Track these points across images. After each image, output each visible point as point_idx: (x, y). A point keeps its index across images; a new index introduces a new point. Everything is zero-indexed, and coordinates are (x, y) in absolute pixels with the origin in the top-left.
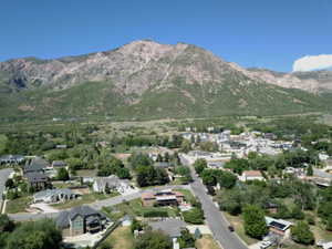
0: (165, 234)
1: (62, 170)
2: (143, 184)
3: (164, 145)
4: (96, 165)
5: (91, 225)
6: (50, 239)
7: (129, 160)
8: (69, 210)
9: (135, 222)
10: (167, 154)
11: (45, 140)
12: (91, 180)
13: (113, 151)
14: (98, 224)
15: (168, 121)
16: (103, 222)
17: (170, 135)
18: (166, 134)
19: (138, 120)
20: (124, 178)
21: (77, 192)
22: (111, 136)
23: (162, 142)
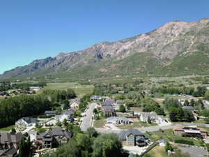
1: (122, 106)
2: (174, 119)
3: (190, 94)
4: (142, 104)
5: (140, 141)
7: (164, 103)
8: (126, 130)
9: (168, 144)
10: (192, 101)
11: (112, 88)
12: (139, 114)
13: (153, 97)
14: (143, 142)
16: (146, 141)
20: (160, 115)
21: (130, 120)
22: (151, 87)
23: (189, 92)
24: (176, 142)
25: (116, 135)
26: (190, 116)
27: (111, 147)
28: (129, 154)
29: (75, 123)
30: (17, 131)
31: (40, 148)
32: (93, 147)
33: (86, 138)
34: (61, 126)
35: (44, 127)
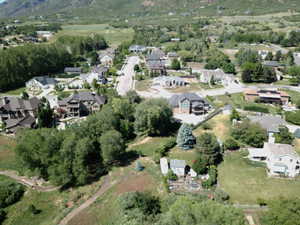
0: (263, 127)
1: (175, 61)
2: (247, 80)
3: (278, 43)
4: (205, 58)
5: (197, 108)
6: (165, 113)
7: (236, 56)
8: (179, 94)
9: (234, 112)
10: (279, 53)
12: (199, 72)
14: (201, 109)
15: (289, 14)
16: (206, 108)
17: (287, 32)
18: (284, 30)
19: (252, 14)
20: (229, 73)
21: (186, 80)
24: (246, 109)
25: (165, 100)
26: (270, 74)
27: (158, 115)
28: (181, 124)
29: (109, 84)
30: (31, 96)
32: (135, 115)
33: (126, 104)
34: (89, 88)
35: (66, 90)
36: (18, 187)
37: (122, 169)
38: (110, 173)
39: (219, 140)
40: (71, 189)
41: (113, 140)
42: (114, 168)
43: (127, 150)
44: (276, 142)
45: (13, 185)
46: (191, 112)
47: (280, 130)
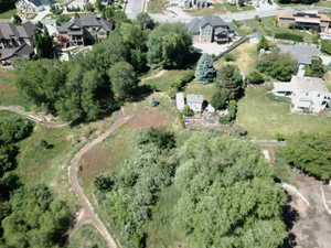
0: (293, 58)
5: (220, 36)
6: (182, 41)
8: (200, 18)
9: (263, 40)
14: (225, 36)
16: (231, 35)
24: (277, 37)
25: (184, 25)
27: (175, 44)
28: (200, 55)
29: (116, 5)
30: (24, 20)
31: (68, 46)
32: (148, 44)
33: (137, 30)
34: (93, 10)
35: (65, 12)
36: (26, 122)
37: (135, 104)
38: (123, 109)
39: (242, 73)
40: (82, 125)
41: (124, 73)
42: (127, 104)
43: (140, 84)
44: (306, 75)
45: (20, 120)
46: (213, 41)
47: (313, 61)
